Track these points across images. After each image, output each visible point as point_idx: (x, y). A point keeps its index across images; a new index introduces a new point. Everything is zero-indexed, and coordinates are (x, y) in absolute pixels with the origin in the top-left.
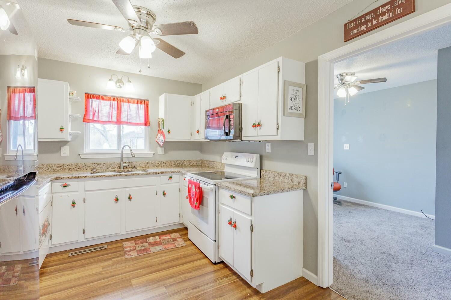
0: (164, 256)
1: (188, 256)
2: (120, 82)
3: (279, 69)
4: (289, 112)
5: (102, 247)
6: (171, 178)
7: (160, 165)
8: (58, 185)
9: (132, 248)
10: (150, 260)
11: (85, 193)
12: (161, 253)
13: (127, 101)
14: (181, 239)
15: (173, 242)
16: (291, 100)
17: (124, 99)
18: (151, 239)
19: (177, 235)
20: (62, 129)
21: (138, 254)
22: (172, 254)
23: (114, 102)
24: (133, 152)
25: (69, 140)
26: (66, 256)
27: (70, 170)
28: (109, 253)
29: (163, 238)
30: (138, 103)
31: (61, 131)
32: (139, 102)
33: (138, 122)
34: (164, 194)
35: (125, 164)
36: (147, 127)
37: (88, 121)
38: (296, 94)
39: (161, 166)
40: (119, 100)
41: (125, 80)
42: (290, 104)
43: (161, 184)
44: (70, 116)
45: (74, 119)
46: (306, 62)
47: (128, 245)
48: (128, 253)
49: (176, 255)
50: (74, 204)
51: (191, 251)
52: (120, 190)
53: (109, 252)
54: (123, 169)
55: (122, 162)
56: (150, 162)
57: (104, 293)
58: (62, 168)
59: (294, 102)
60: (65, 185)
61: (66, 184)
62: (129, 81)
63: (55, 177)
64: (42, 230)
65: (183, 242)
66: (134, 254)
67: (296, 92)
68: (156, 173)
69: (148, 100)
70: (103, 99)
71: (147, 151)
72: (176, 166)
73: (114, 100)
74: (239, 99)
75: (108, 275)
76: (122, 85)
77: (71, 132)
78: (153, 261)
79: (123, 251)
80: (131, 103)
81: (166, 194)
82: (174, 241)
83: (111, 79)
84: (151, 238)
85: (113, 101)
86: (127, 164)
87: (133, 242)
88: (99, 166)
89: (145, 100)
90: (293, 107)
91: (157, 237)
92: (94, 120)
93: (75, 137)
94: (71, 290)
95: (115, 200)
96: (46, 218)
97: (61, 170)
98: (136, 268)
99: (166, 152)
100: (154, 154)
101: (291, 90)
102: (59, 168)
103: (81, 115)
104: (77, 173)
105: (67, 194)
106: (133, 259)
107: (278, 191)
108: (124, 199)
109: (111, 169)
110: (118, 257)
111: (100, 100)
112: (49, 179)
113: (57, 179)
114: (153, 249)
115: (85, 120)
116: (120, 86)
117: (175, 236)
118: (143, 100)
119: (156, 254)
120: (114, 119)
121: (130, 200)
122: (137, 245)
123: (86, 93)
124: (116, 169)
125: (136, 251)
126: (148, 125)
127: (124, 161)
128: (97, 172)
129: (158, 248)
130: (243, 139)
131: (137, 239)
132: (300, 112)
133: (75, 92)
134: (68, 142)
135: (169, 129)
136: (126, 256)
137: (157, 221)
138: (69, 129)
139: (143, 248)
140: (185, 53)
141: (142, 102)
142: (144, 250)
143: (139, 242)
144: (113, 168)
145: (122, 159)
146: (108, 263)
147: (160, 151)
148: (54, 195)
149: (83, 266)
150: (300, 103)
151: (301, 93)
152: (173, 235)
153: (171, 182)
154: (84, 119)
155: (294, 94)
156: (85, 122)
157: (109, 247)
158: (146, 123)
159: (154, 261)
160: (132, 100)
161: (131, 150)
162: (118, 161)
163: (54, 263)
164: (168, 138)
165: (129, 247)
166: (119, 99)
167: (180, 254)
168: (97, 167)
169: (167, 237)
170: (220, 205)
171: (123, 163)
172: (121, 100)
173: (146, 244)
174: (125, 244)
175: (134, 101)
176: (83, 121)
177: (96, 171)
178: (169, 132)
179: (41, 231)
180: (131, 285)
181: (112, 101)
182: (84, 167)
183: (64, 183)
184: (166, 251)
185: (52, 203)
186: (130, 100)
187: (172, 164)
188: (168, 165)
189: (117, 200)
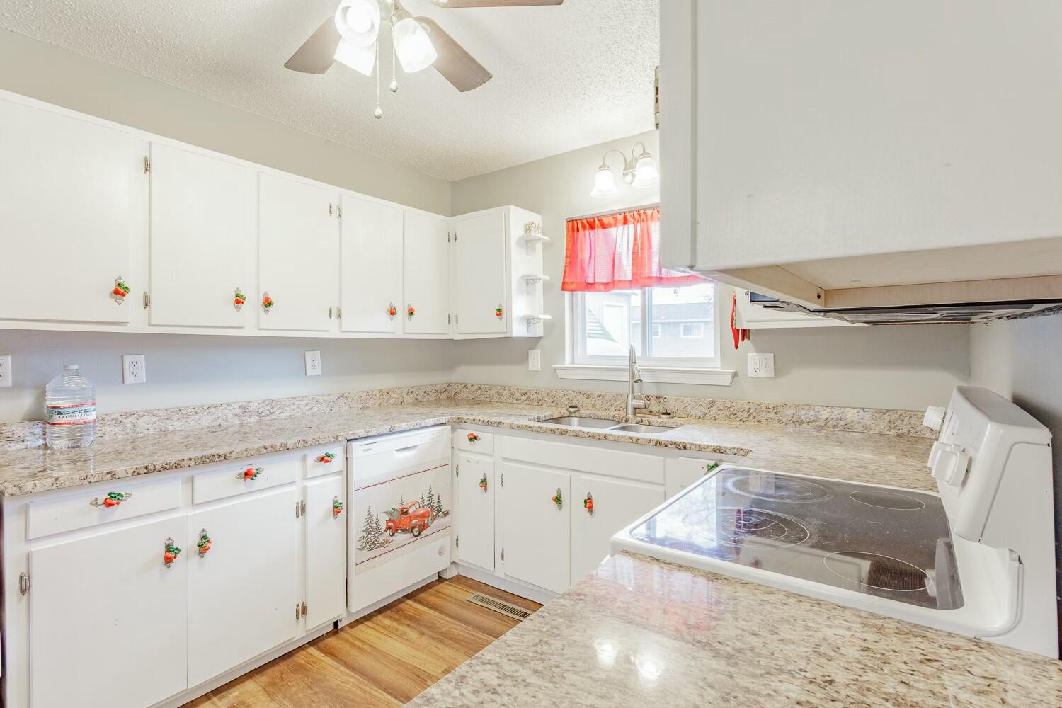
11: (504, 465)
20: (499, 312)
23: (626, 227)
25: (515, 334)
31: (498, 315)
35: (640, 402)
37: (570, 287)
40: (638, 217)
45: (546, 284)
50: (484, 483)
52: (568, 474)
55: (632, 394)
56: (720, 403)
58: (527, 396)
62: (645, 154)
70: (602, 226)
73: (626, 220)
83: (602, 166)
85: (624, 223)
86: (646, 403)
88: (589, 401)
92: (586, 284)
93: (550, 326)
95: (554, 498)
100: (735, 374)
102: (524, 398)
105: (475, 457)
111: (597, 230)
113: (460, 419)
115: (566, 286)
120: (627, 274)
123: (568, 221)
144: (618, 408)
147: (758, 366)
148: (460, 454)
154: (562, 283)
156: (570, 290)
166: (636, 214)
171: (633, 398)
172: (643, 216)
176: (563, 289)
177: (574, 413)
179: (384, 524)
181: (621, 227)
185: (457, 468)
187: (803, 418)
188: (784, 420)
189: (558, 500)
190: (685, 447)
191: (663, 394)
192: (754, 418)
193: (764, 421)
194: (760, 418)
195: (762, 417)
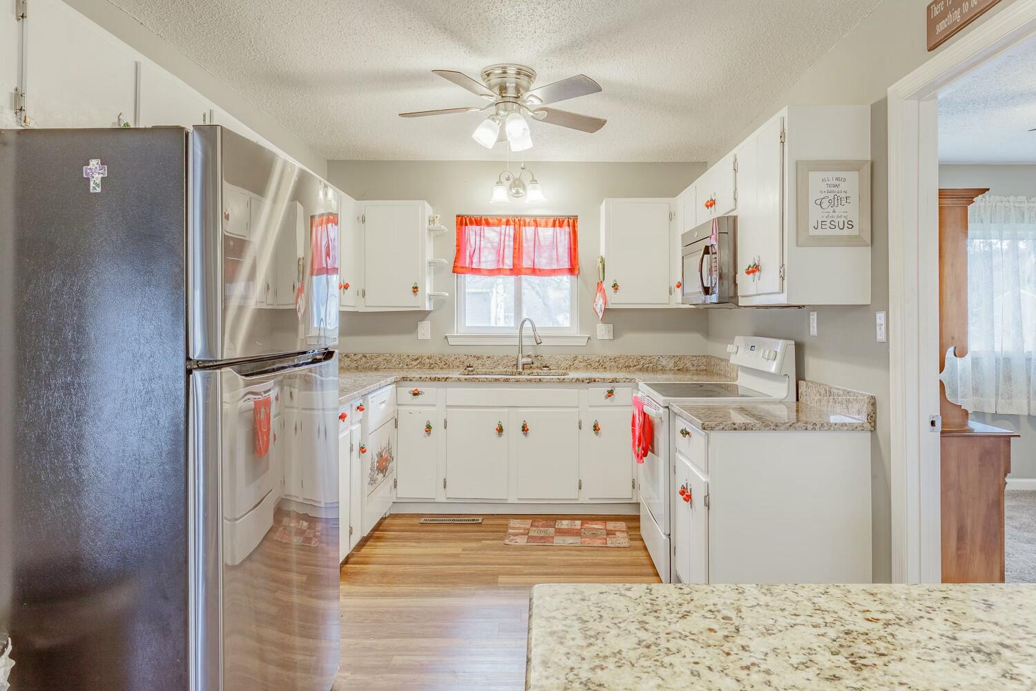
0: (574, 556)
1: (620, 565)
2: (517, 185)
3: (782, 136)
4: (812, 236)
5: (474, 520)
6: (610, 393)
7: (601, 365)
8: (406, 391)
9: (522, 531)
10: (546, 555)
11: (447, 411)
12: (570, 550)
13: (532, 223)
14: (625, 535)
15: (605, 537)
16: (820, 205)
17: (527, 220)
18: (565, 524)
19: (622, 525)
20: (415, 289)
21: (528, 542)
22: (592, 556)
23: (508, 227)
24: (539, 333)
25: (427, 308)
26: (416, 521)
27: (431, 367)
28: (483, 531)
29: (589, 526)
30: (554, 225)
31: (414, 292)
32: (558, 222)
33: (555, 267)
34: (596, 428)
35: (525, 360)
36: (574, 278)
37: (460, 270)
38: (836, 189)
39: (605, 368)
40: (517, 222)
41: (526, 179)
42: (815, 214)
43: (591, 406)
44: (430, 263)
45: (436, 267)
46: (871, 103)
47: (518, 525)
48: (512, 537)
49: (599, 558)
50: (429, 428)
51: (633, 558)
52: (506, 410)
53: (482, 529)
54: (523, 369)
55: (520, 355)
56: (580, 358)
57: (453, 583)
58: (419, 362)
59: (830, 209)
60: (416, 392)
61: (416, 390)
62: (534, 181)
63: (402, 376)
64: (377, 462)
65: (627, 540)
66: (522, 541)
67: (837, 183)
68: (577, 379)
69: (577, 216)
70: (488, 224)
71: (575, 332)
72: (640, 370)
73: (508, 223)
74: (733, 207)
75: (468, 561)
76: (521, 191)
77: (432, 293)
78: (549, 558)
79: (505, 532)
80: (540, 225)
81: (599, 429)
82: (607, 534)
83: (499, 183)
84: (566, 522)
85: (507, 225)
86: (529, 360)
87: (529, 522)
88: (480, 361)
89: (569, 218)
90: (828, 223)
91: (578, 523)
92: (472, 269)
93: (439, 302)
94: (408, 567)
95: (497, 429)
96: (384, 444)
97: (418, 366)
98: (515, 562)
99: (616, 334)
100: (589, 338)
101: (817, 183)
102: (415, 363)
103: (448, 262)
104: (440, 371)
105: (417, 408)
106: (517, 549)
107: (777, 426)
108: (513, 429)
109: (500, 369)
110: (493, 540)
111: (482, 226)
112: (392, 379)
113: (404, 379)
114: (559, 541)
115: (456, 269)
116: (518, 192)
117: (615, 527)
118: (565, 216)
119: (561, 548)
120: (509, 263)
121: (526, 434)
122: (534, 529)
123: (458, 216)
124: (510, 370)
125: (527, 536)
126: (577, 272)
127: (525, 353)
128: (474, 372)
129: (570, 540)
130: (742, 302)
131: (539, 518)
132: (855, 232)
133: (439, 216)
134: (429, 312)
135: (615, 281)
136: (507, 541)
137: (580, 488)
138: (428, 288)
139: (542, 535)
140: (605, 121)
141: (563, 222)
142: (542, 538)
143: (541, 524)
144: (505, 366)
145: (521, 347)
146: (474, 545)
147: (603, 331)
148: (401, 408)
149: (435, 540)
150: (853, 211)
151: (852, 184)
152: (611, 525)
153: (612, 404)
154: (454, 267)
155: (830, 189)
156: (457, 273)
157: (485, 522)
158: (572, 270)
159: (552, 559)
160: (544, 221)
161: (534, 330)
162: (514, 353)
163: (396, 528)
164: (613, 302)
165: (519, 528)
166: (517, 220)
167: (607, 558)
168: (475, 363)
169: (598, 526)
170: (677, 454)
171: (523, 357)
172: (522, 222)
173: (551, 530)
174: (514, 523)
175: (546, 222)
176: (454, 272)
177: (472, 371)
178: (615, 287)
179: (376, 465)
180: (497, 583)
181: (504, 227)
182: (454, 363)
183: (414, 389)
184: (579, 549)
185: (396, 421)
186: (538, 220)
187: (631, 364)
188: (620, 366)
189: (500, 430)
190: (595, 381)
191: (539, 353)
192: (602, 366)
193: (608, 368)
194: (606, 366)
195: (607, 365)
